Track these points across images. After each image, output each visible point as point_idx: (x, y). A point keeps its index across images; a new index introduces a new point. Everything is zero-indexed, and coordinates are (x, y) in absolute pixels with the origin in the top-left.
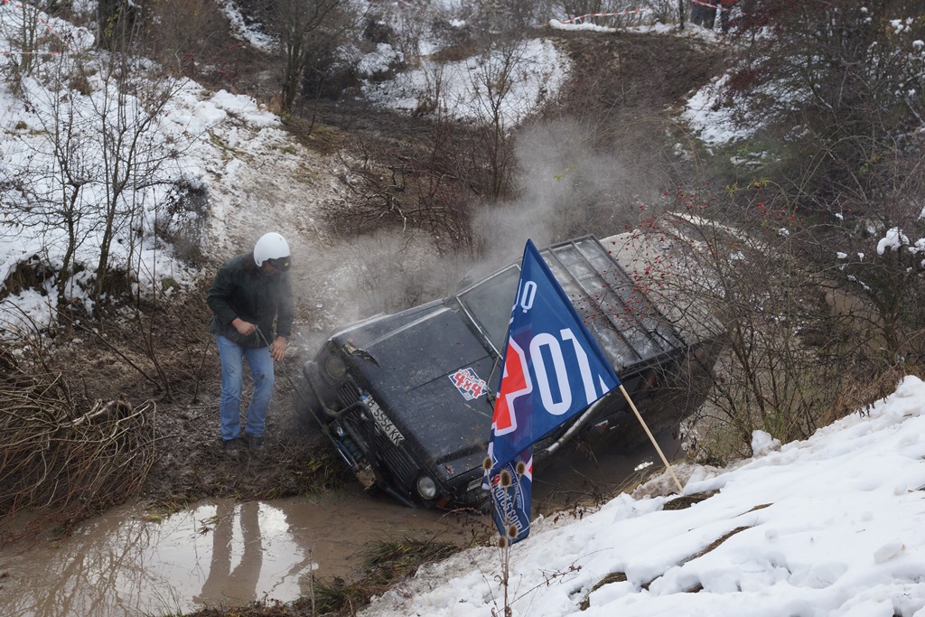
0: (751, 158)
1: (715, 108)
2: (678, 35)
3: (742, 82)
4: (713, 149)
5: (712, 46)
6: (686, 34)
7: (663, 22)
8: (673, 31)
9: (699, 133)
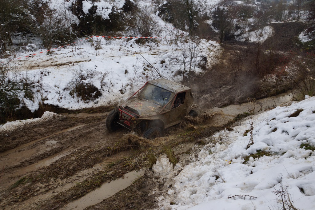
0: (312, 45)
1: (305, 36)
2: (297, 22)
3: (310, 30)
4: (304, 43)
5: (305, 23)
6: (299, 22)
7: (294, 20)
8: (296, 21)
9: (301, 40)
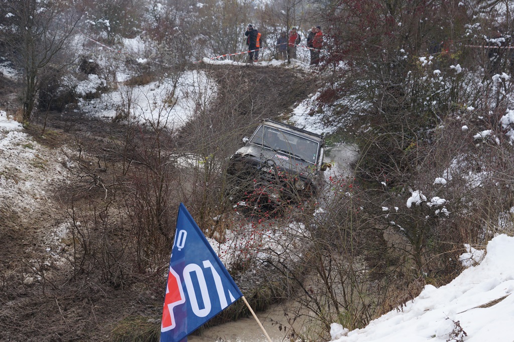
0: (334, 146)
1: (311, 114)
2: (287, 67)
3: (328, 97)
5: (308, 74)
6: (291, 66)
8: (284, 65)
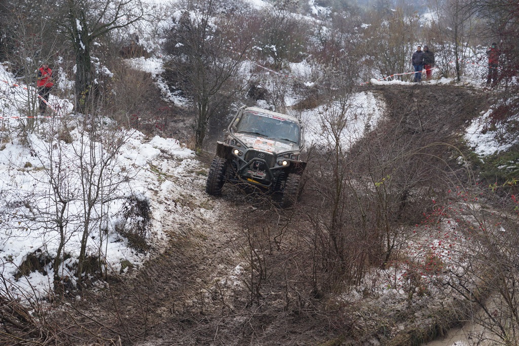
0: (510, 164)
1: (484, 132)
2: (456, 85)
3: (500, 114)
4: (484, 159)
5: (479, 91)
6: (461, 84)
7: (446, 77)
8: (453, 83)
9: (474, 149)
